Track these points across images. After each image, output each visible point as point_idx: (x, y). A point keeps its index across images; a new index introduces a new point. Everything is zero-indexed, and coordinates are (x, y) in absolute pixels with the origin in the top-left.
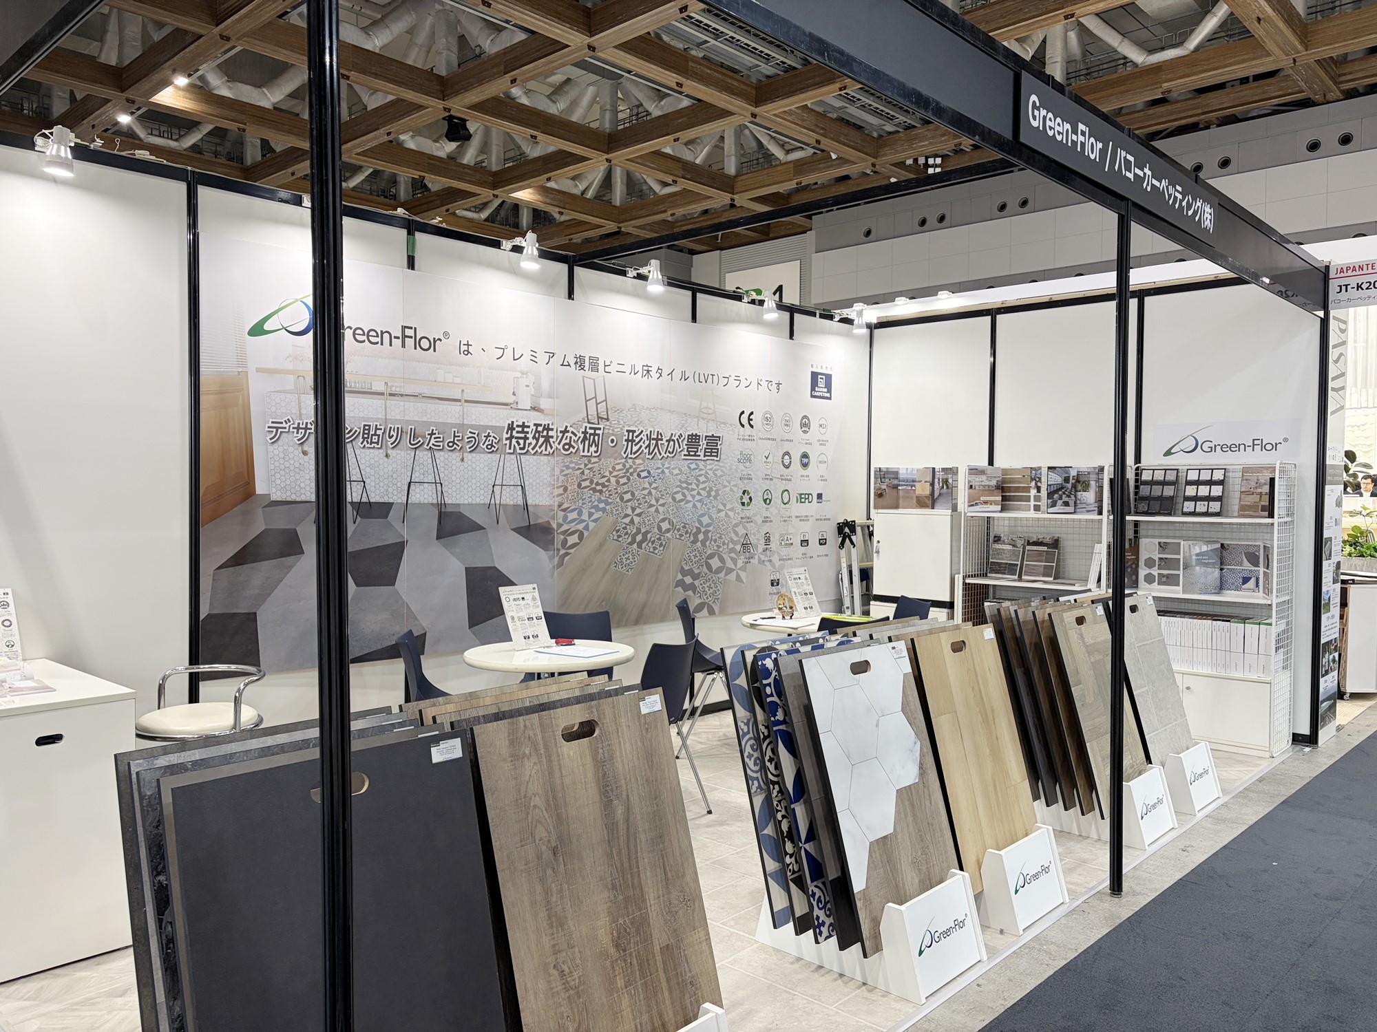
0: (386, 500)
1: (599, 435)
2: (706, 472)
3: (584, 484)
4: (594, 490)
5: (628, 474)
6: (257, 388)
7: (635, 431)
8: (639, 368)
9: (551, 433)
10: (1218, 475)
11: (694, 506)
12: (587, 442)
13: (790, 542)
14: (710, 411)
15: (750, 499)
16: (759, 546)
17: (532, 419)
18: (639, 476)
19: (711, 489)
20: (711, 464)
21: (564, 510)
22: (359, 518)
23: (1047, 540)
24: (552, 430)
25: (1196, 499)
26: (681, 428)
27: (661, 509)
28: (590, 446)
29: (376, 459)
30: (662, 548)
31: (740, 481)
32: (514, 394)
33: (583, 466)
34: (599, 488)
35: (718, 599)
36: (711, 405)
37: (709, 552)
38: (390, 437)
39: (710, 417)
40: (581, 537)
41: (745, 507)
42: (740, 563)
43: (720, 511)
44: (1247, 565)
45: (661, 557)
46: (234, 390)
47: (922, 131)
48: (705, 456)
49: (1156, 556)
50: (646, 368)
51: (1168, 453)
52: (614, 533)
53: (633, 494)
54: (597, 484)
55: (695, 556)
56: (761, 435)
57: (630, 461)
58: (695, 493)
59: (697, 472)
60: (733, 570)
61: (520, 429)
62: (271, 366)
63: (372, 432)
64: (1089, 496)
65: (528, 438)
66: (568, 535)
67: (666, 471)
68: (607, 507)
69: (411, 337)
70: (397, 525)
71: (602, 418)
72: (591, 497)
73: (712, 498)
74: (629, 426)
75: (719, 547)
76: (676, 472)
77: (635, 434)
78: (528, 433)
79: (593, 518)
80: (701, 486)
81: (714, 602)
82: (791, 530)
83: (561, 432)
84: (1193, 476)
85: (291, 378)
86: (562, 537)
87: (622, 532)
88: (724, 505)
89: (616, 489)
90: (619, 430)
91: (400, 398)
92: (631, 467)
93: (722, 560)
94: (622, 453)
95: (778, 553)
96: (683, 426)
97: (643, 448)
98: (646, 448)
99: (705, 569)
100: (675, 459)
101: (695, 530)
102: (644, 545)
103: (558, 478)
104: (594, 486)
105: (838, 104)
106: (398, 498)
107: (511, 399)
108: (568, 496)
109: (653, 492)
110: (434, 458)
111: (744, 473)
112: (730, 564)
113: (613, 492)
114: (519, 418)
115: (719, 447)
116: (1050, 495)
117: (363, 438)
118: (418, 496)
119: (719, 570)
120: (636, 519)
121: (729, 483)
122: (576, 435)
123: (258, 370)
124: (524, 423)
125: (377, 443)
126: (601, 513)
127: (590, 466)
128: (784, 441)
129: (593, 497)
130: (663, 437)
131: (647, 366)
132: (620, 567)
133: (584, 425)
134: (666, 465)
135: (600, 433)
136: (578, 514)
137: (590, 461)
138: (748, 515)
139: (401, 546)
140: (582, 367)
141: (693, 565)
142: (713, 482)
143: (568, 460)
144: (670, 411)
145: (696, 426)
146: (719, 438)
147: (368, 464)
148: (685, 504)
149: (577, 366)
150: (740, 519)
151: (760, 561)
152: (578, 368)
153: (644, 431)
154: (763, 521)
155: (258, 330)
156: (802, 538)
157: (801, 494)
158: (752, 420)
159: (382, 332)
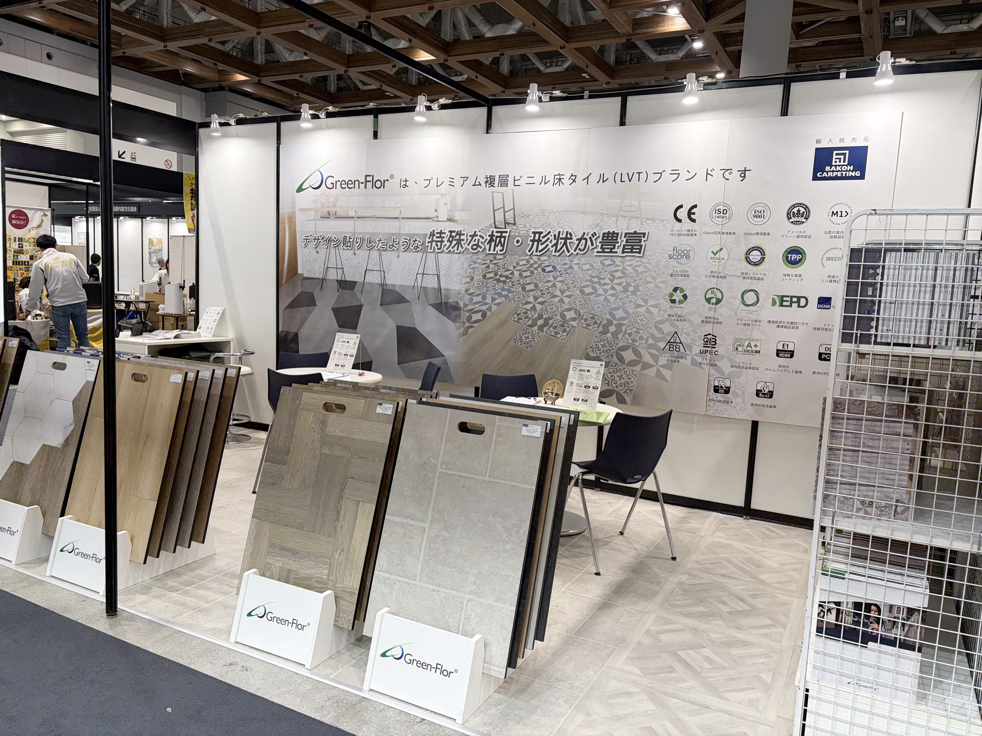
1: (505, 237)
2: (624, 268)
3: (488, 276)
4: (498, 281)
5: (532, 269)
6: (299, 218)
7: (542, 233)
8: (550, 178)
9: (462, 237)
11: (606, 299)
12: (493, 244)
13: (754, 348)
14: (633, 209)
15: (685, 297)
16: (694, 347)
17: (447, 227)
18: (544, 270)
19: (629, 285)
20: (631, 261)
22: (340, 289)
24: (464, 234)
26: (595, 227)
27: (566, 300)
28: (495, 246)
29: (349, 256)
30: (565, 334)
31: (670, 278)
32: (436, 211)
33: (488, 262)
34: (503, 279)
35: (631, 390)
37: (621, 344)
38: (357, 243)
39: (632, 214)
40: (484, 315)
41: (677, 305)
42: (663, 360)
43: (638, 306)
45: (564, 341)
46: (292, 219)
48: (623, 252)
50: (558, 177)
52: (515, 316)
53: (536, 285)
54: (501, 276)
55: (604, 346)
56: (707, 229)
57: (535, 258)
58: (608, 287)
59: (613, 268)
60: (651, 366)
61: (439, 235)
62: (305, 207)
63: (348, 240)
65: (444, 242)
66: (472, 313)
67: (575, 267)
68: (510, 295)
69: (370, 181)
70: (359, 295)
71: (509, 224)
72: (494, 286)
73: (629, 293)
74: (535, 228)
75: (634, 341)
76: (587, 267)
77: (542, 235)
78: (444, 237)
79: (496, 302)
80: (616, 281)
81: (625, 392)
82: (756, 335)
83: (470, 236)
85: (313, 212)
86: (468, 314)
87: (523, 316)
88: (646, 301)
89: (519, 280)
90: (525, 232)
91: (363, 219)
92: (535, 263)
93: (637, 353)
94: (527, 251)
95: (730, 360)
96: (597, 225)
97: (550, 246)
98: (552, 247)
99: (615, 359)
100: (585, 255)
101: (605, 322)
102: (545, 329)
104: (498, 277)
106: (359, 279)
107: (433, 214)
108: (474, 284)
109: (559, 285)
110: (380, 255)
111: (679, 269)
112: (648, 359)
113: (516, 283)
115: (643, 243)
117: (343, 244)
118: (370, 278)
119: (633, 363)
120: (538, 307)
121: (655, 279)
122: (483, 238)
123: (300, 210)
124: (441, 231)
125: (350, 246)
126: (503, 298)
127: (495, 262)
128: (750, 234)
129: (497, 286)
130: (573, 236)
131: (559, 175)
132: (519, 343)
133: (491, 229)
134: (576, 261)
135: (507, 235)
136: (482, 298)
137: (495, 258)
138: (679, 313)
139: (359, 308)
140: (492, 185)
141: (600, 353)
142: (632, 277)
143: (476, 257)
144: (583, 212)
145: (614, 225)
146: (644, 234)
147: (345, 259)
148: (595, 297)
149: (488, 184)
150: (667, 317)
151: (694, 362)
152: (488, 186)
153: (552, 231)
154: (703, 322)
155: (300, 189)
156: (780, 348)
157: (783, 296)
158: (694, 214)
159: (355, 181)
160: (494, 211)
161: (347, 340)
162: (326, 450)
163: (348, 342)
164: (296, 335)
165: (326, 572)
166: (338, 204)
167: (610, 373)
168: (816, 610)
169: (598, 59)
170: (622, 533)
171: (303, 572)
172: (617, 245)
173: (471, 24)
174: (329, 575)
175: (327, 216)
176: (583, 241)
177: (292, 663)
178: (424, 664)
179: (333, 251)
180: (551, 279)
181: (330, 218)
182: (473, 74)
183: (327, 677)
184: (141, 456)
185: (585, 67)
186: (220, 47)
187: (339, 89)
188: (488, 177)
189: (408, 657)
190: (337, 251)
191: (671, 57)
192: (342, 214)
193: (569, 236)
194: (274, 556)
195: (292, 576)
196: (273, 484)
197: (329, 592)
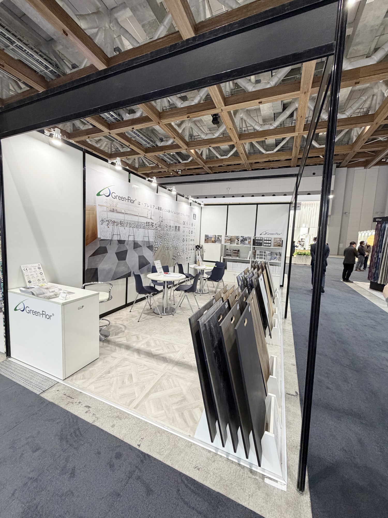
0: (124, 239)
3: (158, 236)
4: (160, 238)
6: (98, 210)
10: (270, 239)
12: (159, 227)
13: (189, 249)
20: (179, 233)
21: (155, 242)
22: (119, 244)
23: (237, 250)
25: (266, 243)
30: (170, 251)
36: (179, 220)
39: (179, 222)
40: (158, 248)
41: (183, 242)
44: (275, 256)
46: (93, 209)
47: (178, 164)
48: (178, 231)
49: (259, 254)
50: (169, 211)
51: (261, 234)
53: (166, 239)
55: (175, 253)
58: (176, 239)
59: (176, 234)
62: (101, 204)
63: (122, 223)
64: (247, 242)
65: (150, 225)
66: (156, 248)
69: (129, 200)
70: (126, 246)
71: (162, 222)
74: (166, 223)
75: (179, 250)
76: (173, 234)
79: (160, 244)
80: (177, 237)
83: (155, 224)
84: (265, 239)
85: (105, 208)
87: (164, 247)
91: (127, 214)
93: (179, 253)
94: (165, 230)
95: (188, 252)
96: (174, 224)
98: (168, 229)
99: (177, 256)
100: (173, 231)
101: (175, 247)
103: (154, 235)
105: (162, 156)
106: (126, 239)
107: (147, 216)
108: (156, 239)
109: (169, 238)
111: (183, 235)
113: (163, 238)
114: (148, 221)
115: (180, 229)
116: (241, 241)
118: (130, 239)
120: (167, 245)
121: (181, 237)
122: (157, 225)
125: (123, 225)
132: (164, 255)
133: (159, 223)
135: (161, 225)
139: (127, 251)
149: (158, 209)
153: (168, 225)
155: (98, 194)
156: (191, 249)
158: (185, 223)
159: (124, 198)
160: (159, 217)
164: (97, 269)
166: (118, 206)
167: (176, 259)
175: (113, 211)
176: (173, 228)
190: (118, 227)
193: (171, 226)
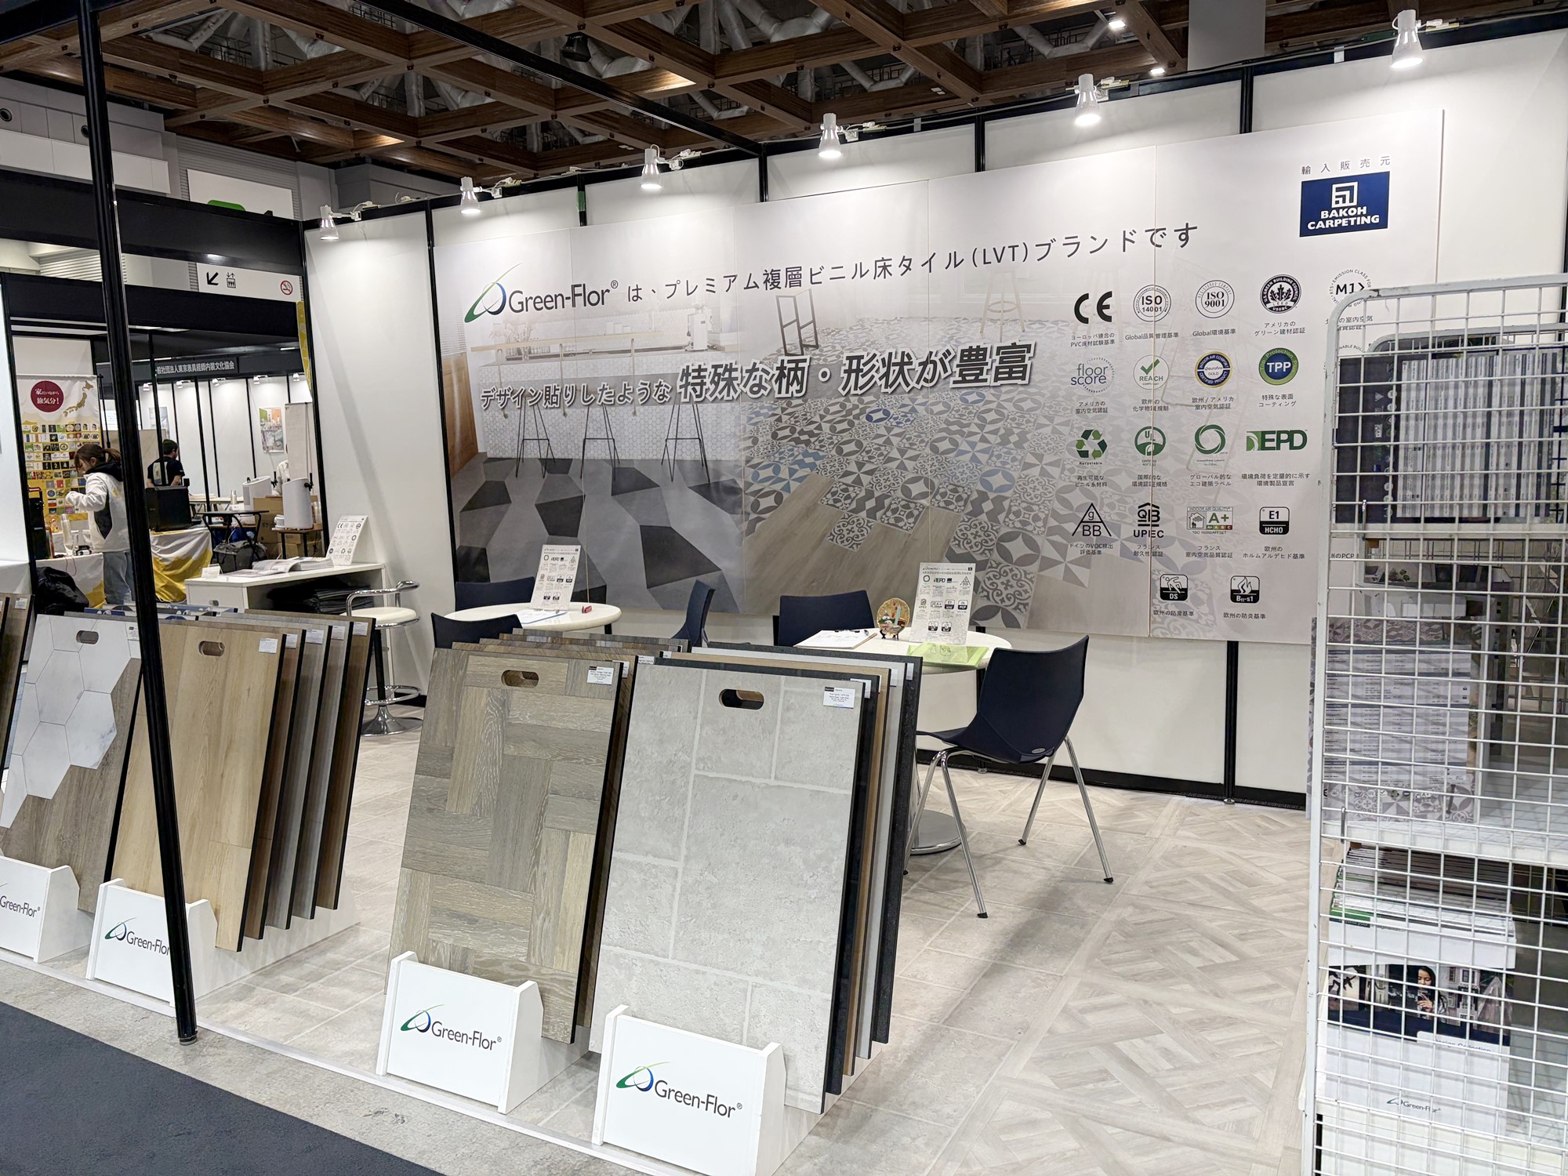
0: (566, 456)
1: (803, 369)
2: (1000, 405)
3: (781, 434)
4: (797, 441)
5: (851, 417)
6: (473, 364)
7: (862, 357)
8: (868, 265)
9: (734, 374)
11: (974, 459)
12: (784, 381)
13: (1222, 522)
14: (1007, 307)
15: (1103, 445)
16: (1123, 527)
17: (708, 360)
18: (869, 418)
19: (1009, 432)
20: (1010, 393)
21: (753, 466)
22: (547, 474)
24: (736, 370)
26: (948, 342)
27: (909, 464)
28: (789, 384)
29: (557, 418)
30: (911, 520)
31: (1076, 416)
32: (689, 334)
33: (779, 411)
34: (805, 437)
35: (1025, 605)
36: (1010, 297)
37: (1004, 530)
38: (567, 397)
39: (1006, 316)
40: (779, 498)
41: (1090, 459)
42: (1074, 552)
43: (1028, 466)
45: (910, 532)
46: (462, 367)
48: (996, 381)
50: (882, 264)
52: (829, 496)
53: (859, 444)
54: (802, 432)
55: (976, 535)
56: (1130, 331)
57: (854, 400)
58: (976, 438)
59: (981, 407)
60: (1056, 563)
61: (696, 374)
62: (480, 344)
63: (552, 393)
65: (705, 384)
67: (920, 409)
68: (818, 463)
69: (580, 295)
70: (576, 480)
71: (808, 346)
72: (792, 450)
73: (1011, 446)
74: (851, 350)
75: (1025, 523)
76: (940, 408)
77: (862, 361)
78: (704, 377)
79: (796, 476)
80: (989, 428)
81: (1016, 608)
82: (1224, 500)
83: (747, 371)
85: (494, 352)
86: (752, 499)
87: (841, 496)
88: (1040, 457)
89: (831, 438)
90: (834, 358)
91: (573, 357)
92: (855, 407)
93: (1030, 543)
94: (840, 389)
95: (1183, 544)
96: (951, 338)
97: (876, 378)
98: (880, 379)
99: (996, 556)
100: (935, 389)
101: (975, 496)
102: (879, 514)
103: (745, 428)
104: (796, 435)
106: (574, 454)
107: (684, 341)
108: (759, 449)
109: (895, 440)
110: (606, 414)
111: (1090, 401)
112: (1049, 551)
113: (826, 443)
114: (693, 361)
115: (1027, 362)
117: (546, 399)
118: (592, 452)
119: (1025, 561)
120: (865, 479)
121: (1051, 420)
122: (768, 373)
123: (473, 350)
124: (700, 366)
125: (556, 403)
126: (808, 469)
127: (790, 410)
128: (1203, 334)
129: (796, 449)
130: (913, 359)
131: (883, 260)
132: (839, 541)
133: (780, 358)
134: (920, 399)
135: (805, 365)
136: (774, 472)
137: (789, 405)
138: (1095, 473)
139: (580, 500)
140: (775, 285)
141: (971, 547)
142: (1013, 420)
143: (759, 405)
144: (926, 319)
145: (979, 335)
146: (1028, 347)
147: (550, 423)
148: (956, 456)
149: (768, 284)
150: (1076, 480)
151: (1125, 552)
152: (769, 287)
153: (878, 354)
154: (1135, 484)
155: (470, 317)
156: (1266, 518)
157: (1264, 433)
158: (1107, 307)
159: (556, 296)
160: (782, 327)
161: (560, 556)
162: (511, 750)
163: (562, 559)
164: (484, 552)
165: (524, 950)
166: (533, 335)
167: (989, 579)
168: (1327, 981)
169: (956, 62)
170: (1022, 843)
171: (488, 952)
172: (986, 368)
173: (747, 24)
174: (528, 955)
175: (517, 357)
176: (931, 366)
177: (478, 1104)
178: (687, 1097)
179: (530, 412)
180: (883, 431)
181: (521, 359)
182: (757, 104)
183: (534, 1124)
184: (222, 776)
185: (936, 78)
186: (352, 94)
187: (546, 146)
188: (769, 272)
189: (661, 1087)
190: (537, 411)
191: (1074, 49)
192: (540, 352)
193: (906, 360)
194: (441, 928)
195: (471, 959)
196: (430, 810)
197: (529, 983)
